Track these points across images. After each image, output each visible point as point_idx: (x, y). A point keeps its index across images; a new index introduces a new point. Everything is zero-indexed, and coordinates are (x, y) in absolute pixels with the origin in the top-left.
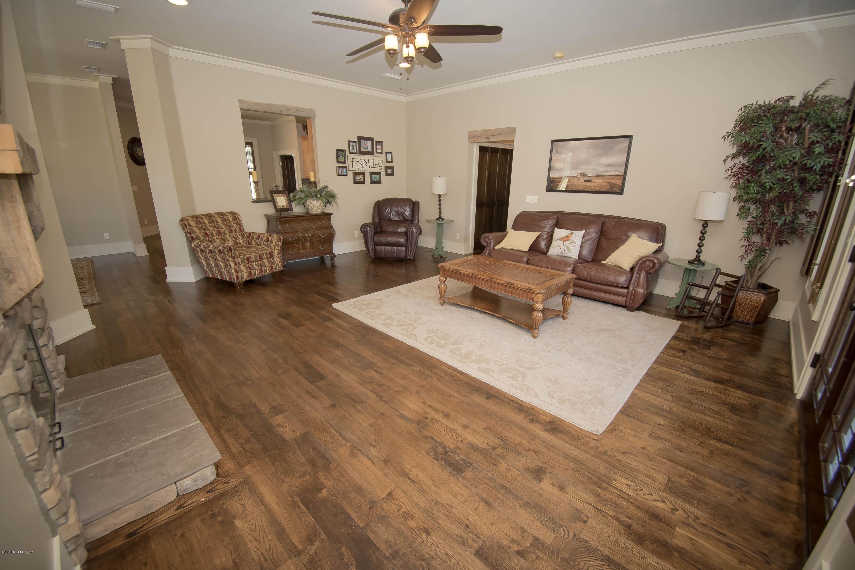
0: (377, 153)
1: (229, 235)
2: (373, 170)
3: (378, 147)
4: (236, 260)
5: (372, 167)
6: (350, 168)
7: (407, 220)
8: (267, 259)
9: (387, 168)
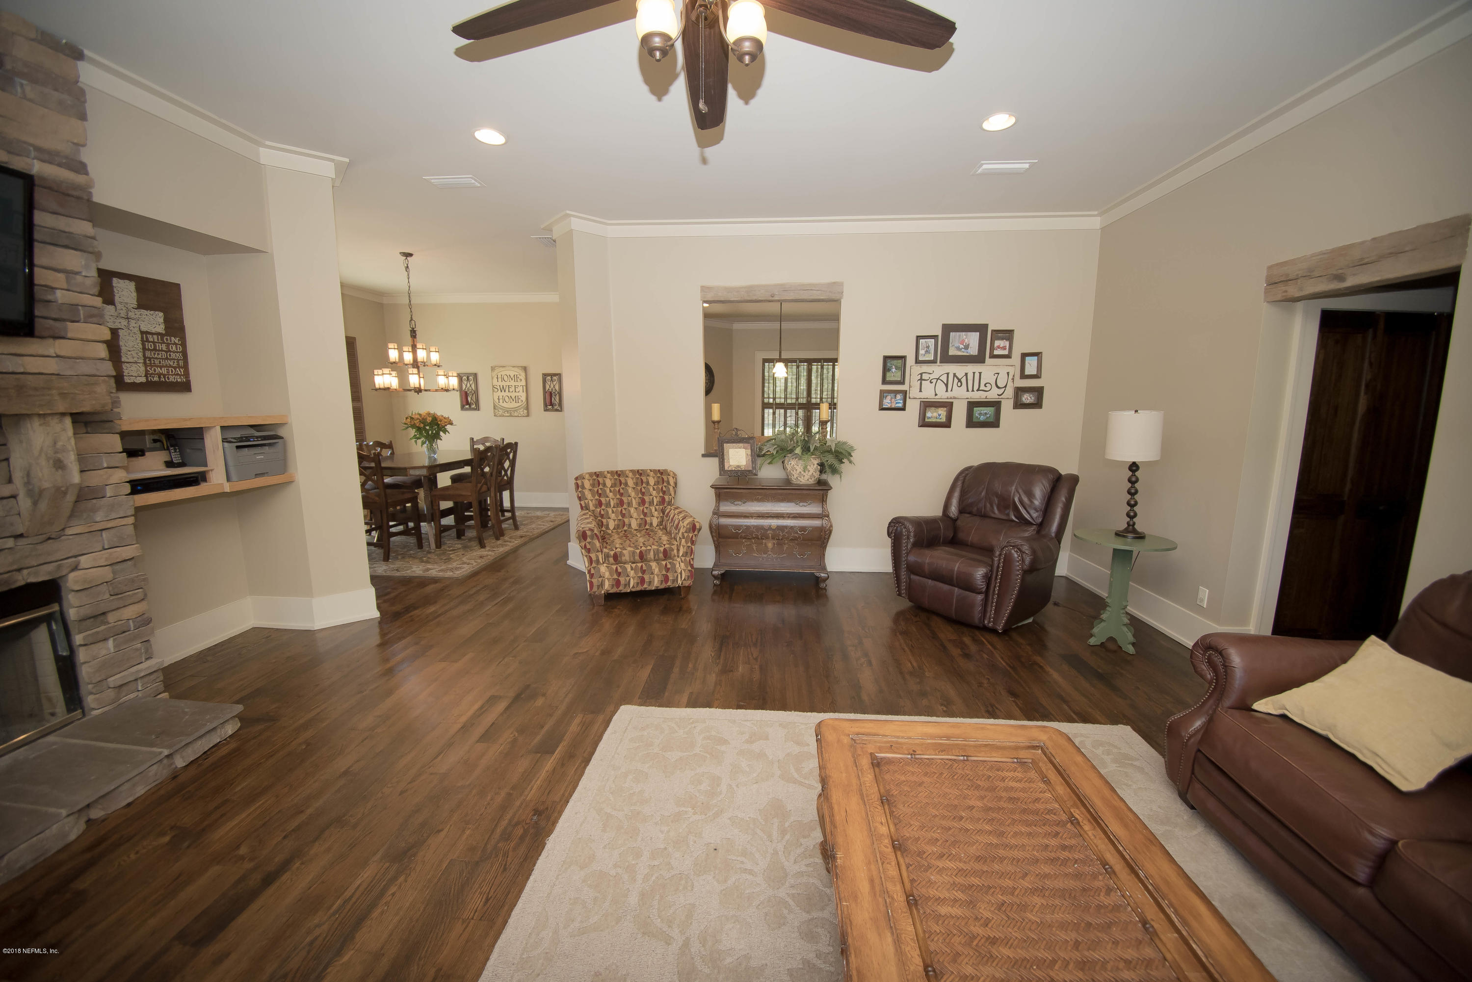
0: (993, 356)
1: (636, 508)
2: (977, 396)
3: (997, 343)
4: (593, 556)
5: (976, 387)
6: (914, 392)
8: (657, 560)
9: (1019, 391)
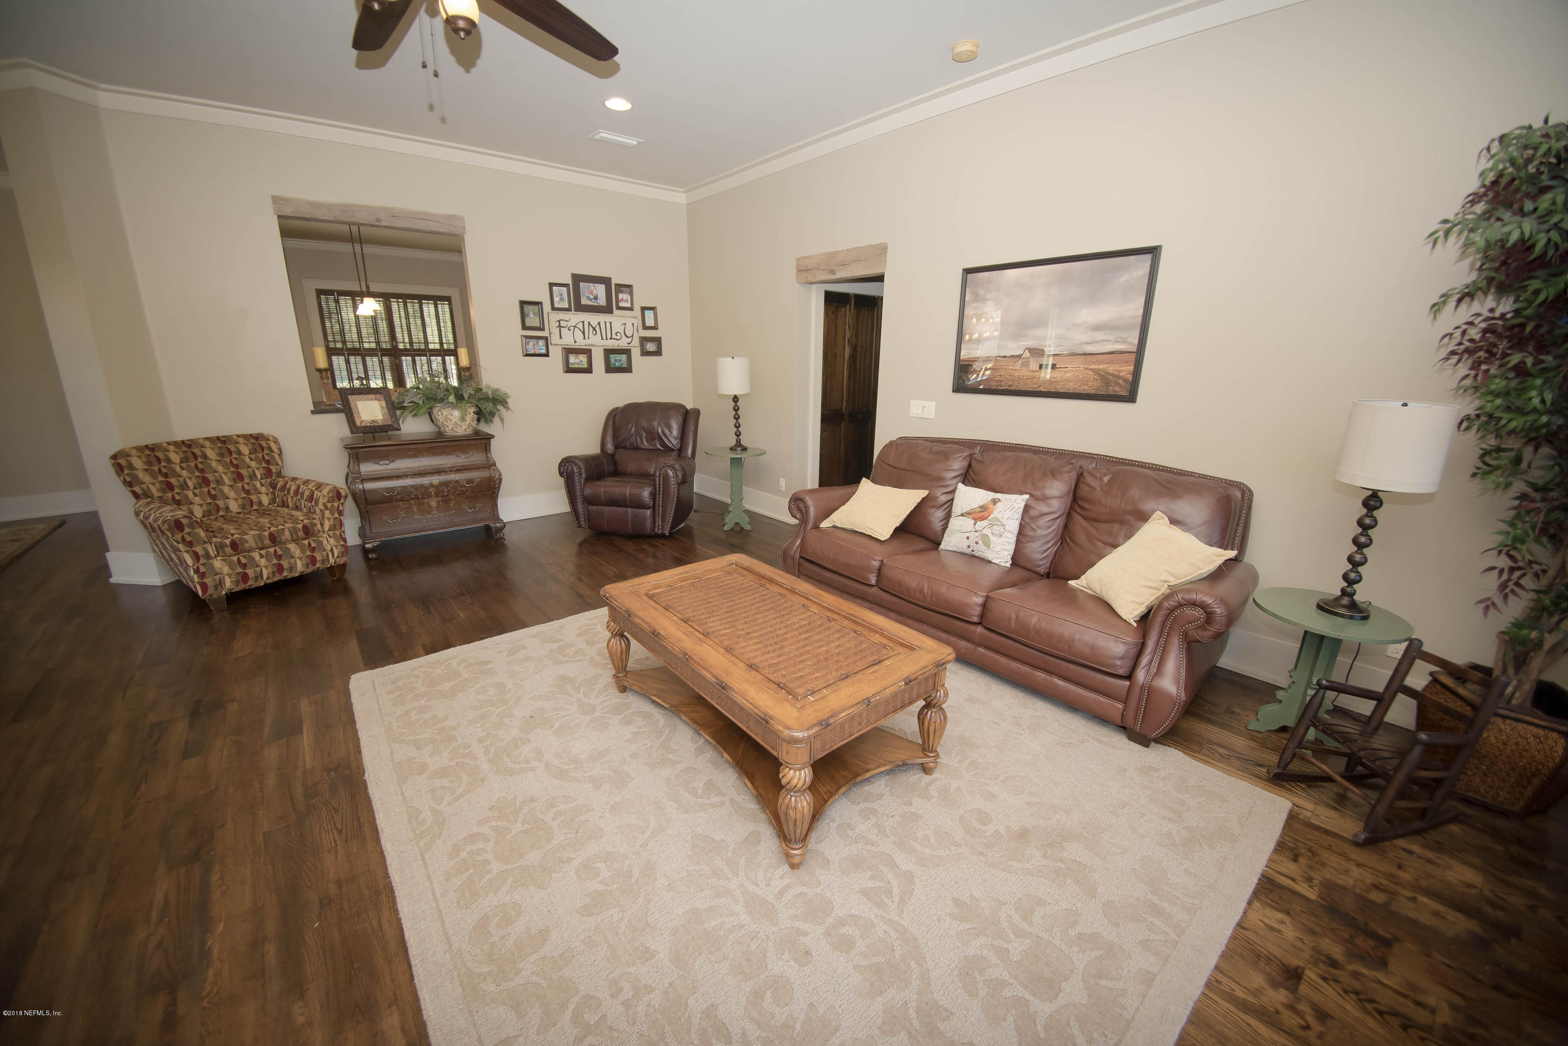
0: (619, 308)
1: (231, 486)
2: (611, 344)
3: (621, 296)
5: (609, 337)
6: (555, 339)
7: (671, 450)
8: (296, 540)
9: (644, 340)
